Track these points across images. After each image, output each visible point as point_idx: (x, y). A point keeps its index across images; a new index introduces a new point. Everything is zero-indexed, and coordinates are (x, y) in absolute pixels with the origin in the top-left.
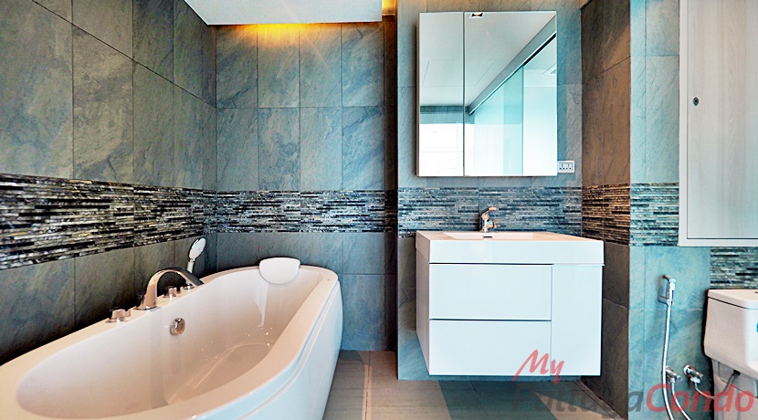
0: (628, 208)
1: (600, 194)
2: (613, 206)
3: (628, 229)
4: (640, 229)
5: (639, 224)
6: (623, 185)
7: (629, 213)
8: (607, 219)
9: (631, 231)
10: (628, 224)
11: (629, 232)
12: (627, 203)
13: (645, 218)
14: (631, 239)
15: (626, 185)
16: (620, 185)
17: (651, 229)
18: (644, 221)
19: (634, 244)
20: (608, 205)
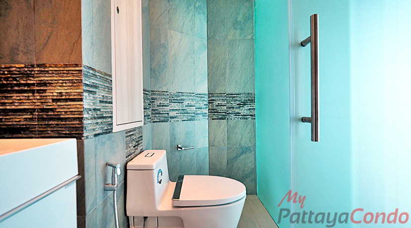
0: (80, 94)
1: (28, 76)
2: (53, 92)
3: (81, 119)
4: (91, 119)
5: (90, 112)
6: (71, 66)
7: (81, 100)
8: (43, 110)
9: (85, 122)
10: (81, 113)
11: (82, 123)
12: (78, 87)
13: (94, 107)
14: (85, 131)
15: (77, 65)
16: (66, 66)
17: (99, 118)
18: (94, 109)
19: (87, 137)
20: (45, 91)
